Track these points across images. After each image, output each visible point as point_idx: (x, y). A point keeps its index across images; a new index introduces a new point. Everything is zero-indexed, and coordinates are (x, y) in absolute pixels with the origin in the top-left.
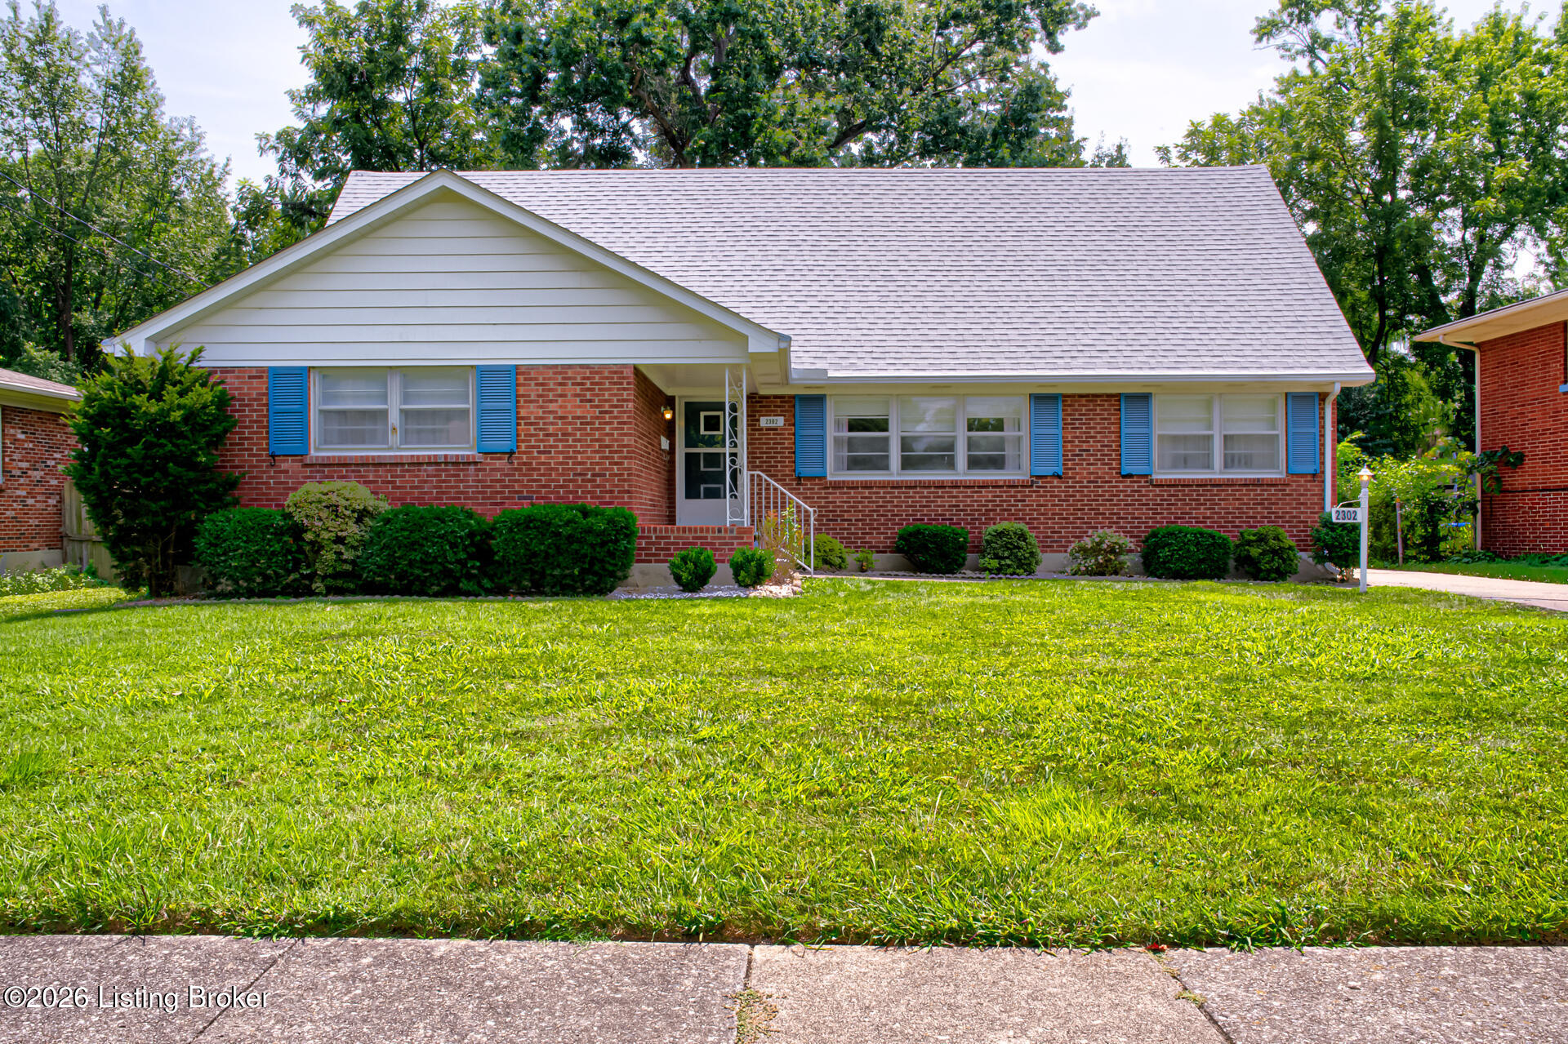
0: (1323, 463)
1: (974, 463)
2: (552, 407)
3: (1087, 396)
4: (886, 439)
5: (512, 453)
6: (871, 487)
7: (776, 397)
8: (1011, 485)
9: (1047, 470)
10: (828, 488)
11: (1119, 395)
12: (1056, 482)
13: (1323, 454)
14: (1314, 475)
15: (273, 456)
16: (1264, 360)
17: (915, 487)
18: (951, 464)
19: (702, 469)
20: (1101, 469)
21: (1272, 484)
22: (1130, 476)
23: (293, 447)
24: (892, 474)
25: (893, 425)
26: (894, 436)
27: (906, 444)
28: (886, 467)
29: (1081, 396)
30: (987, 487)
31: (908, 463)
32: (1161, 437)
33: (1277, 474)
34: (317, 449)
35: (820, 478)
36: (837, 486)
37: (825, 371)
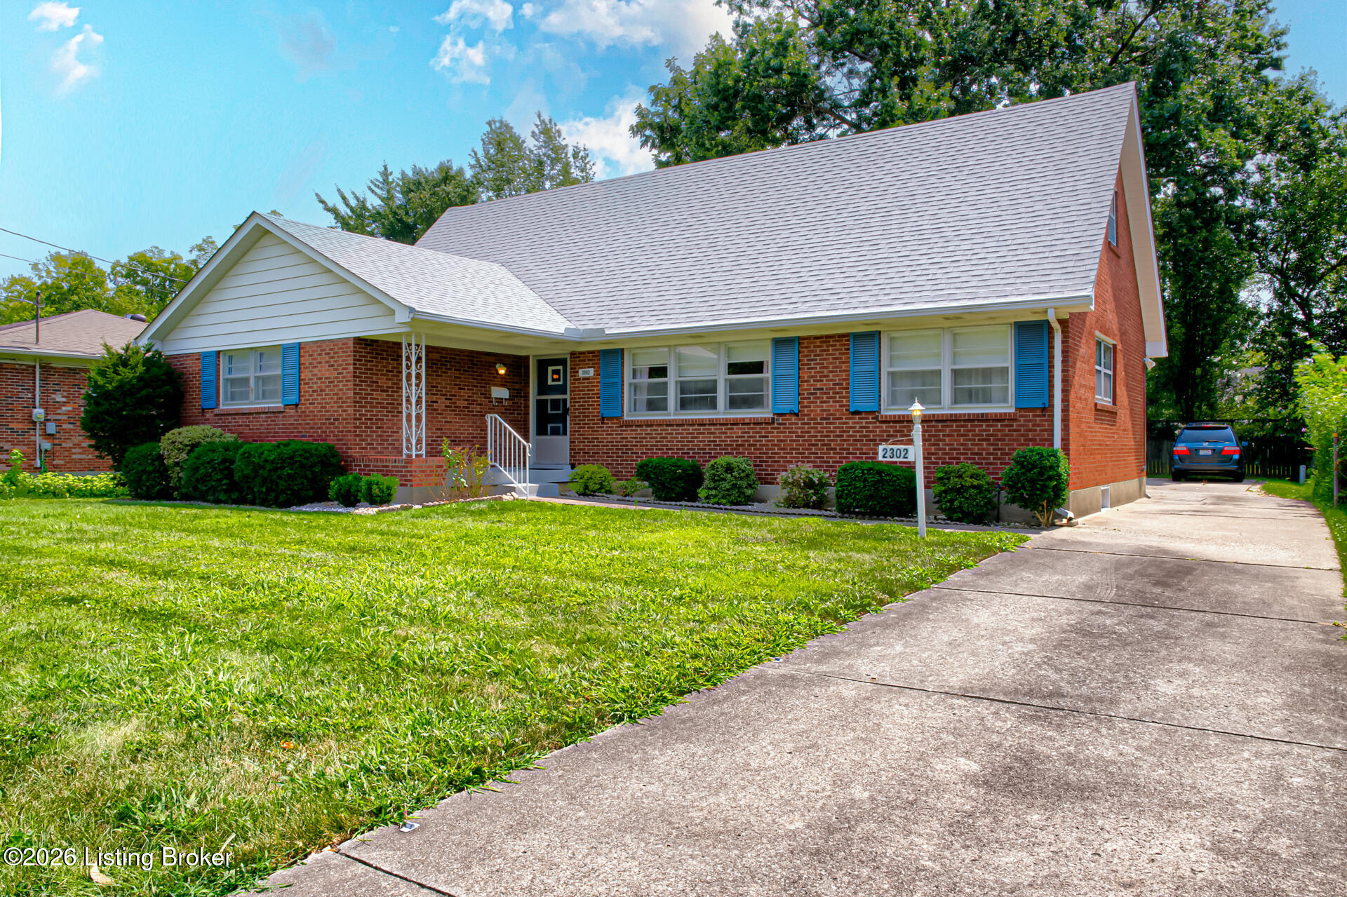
0: (1051, 396)
1: (734, 403)
2: (316, 371)
3: (821, 337)
4: (666, 384)
5: (297, 405)
6: (652, 426)
7: (590, 352)
8: (757, 423)
9: (786, 408)
10: (621, 426)
11: (847, 335)
12: (793, 419)
13: (1051, 386)
14: (1044, 409)
15: (203, 410)
17: (683, 425)
18: (713, 404)
19: (549, 412)
20: (833, 406)
21: (998, 419)
22: (856, 413)
23: (211, 404)
24: (669, 415)
25: (671, 372)
26: (672, 380)
27: (683, 387)
28: (665, 409)
29: (816, 338)
30: (738, 424)
31: (684, 404)
32: (892, 375)
33: (1008, 408)
34: (224, 405)
35: (617, 418)
36: (629, 424)
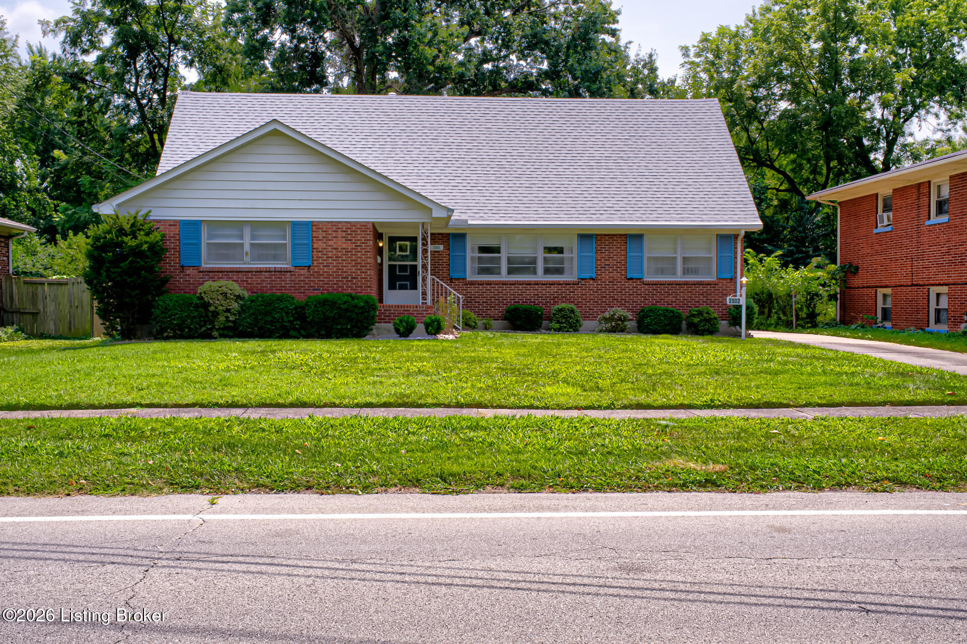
0: (736, 273)
1: (547, 271)
2: (330, 243)
3: (609, 235)
4: (500, 258)
5: (309, 267)
6: (491, 284)
7: (439, 234)
8: (567, 284)
9: (586, 275)
10: (467, 285)
11: (626, 235)
12: (591, 282)
13: (736, 268)
14: (731, 279)
15: (183, 267)
16: (704, 217)
17: (515, 284)
18: (534, 272)
19: (398, 273)
20: (616, 275)
21: (708, 284)
22: (631, 279)
23: (194, 262)
24: (502, 277)
25: (503, 250)
26: (504, 256)
27: (510, 261)
28: (499, 273)
29: (606, 235)
30: (554, 284)
31: (510, 271)
32: (649, 258)
33: (712, 278)
34: (205, 263)
35: (463, 279)
36: (472, 283)
37: (466, 221)
